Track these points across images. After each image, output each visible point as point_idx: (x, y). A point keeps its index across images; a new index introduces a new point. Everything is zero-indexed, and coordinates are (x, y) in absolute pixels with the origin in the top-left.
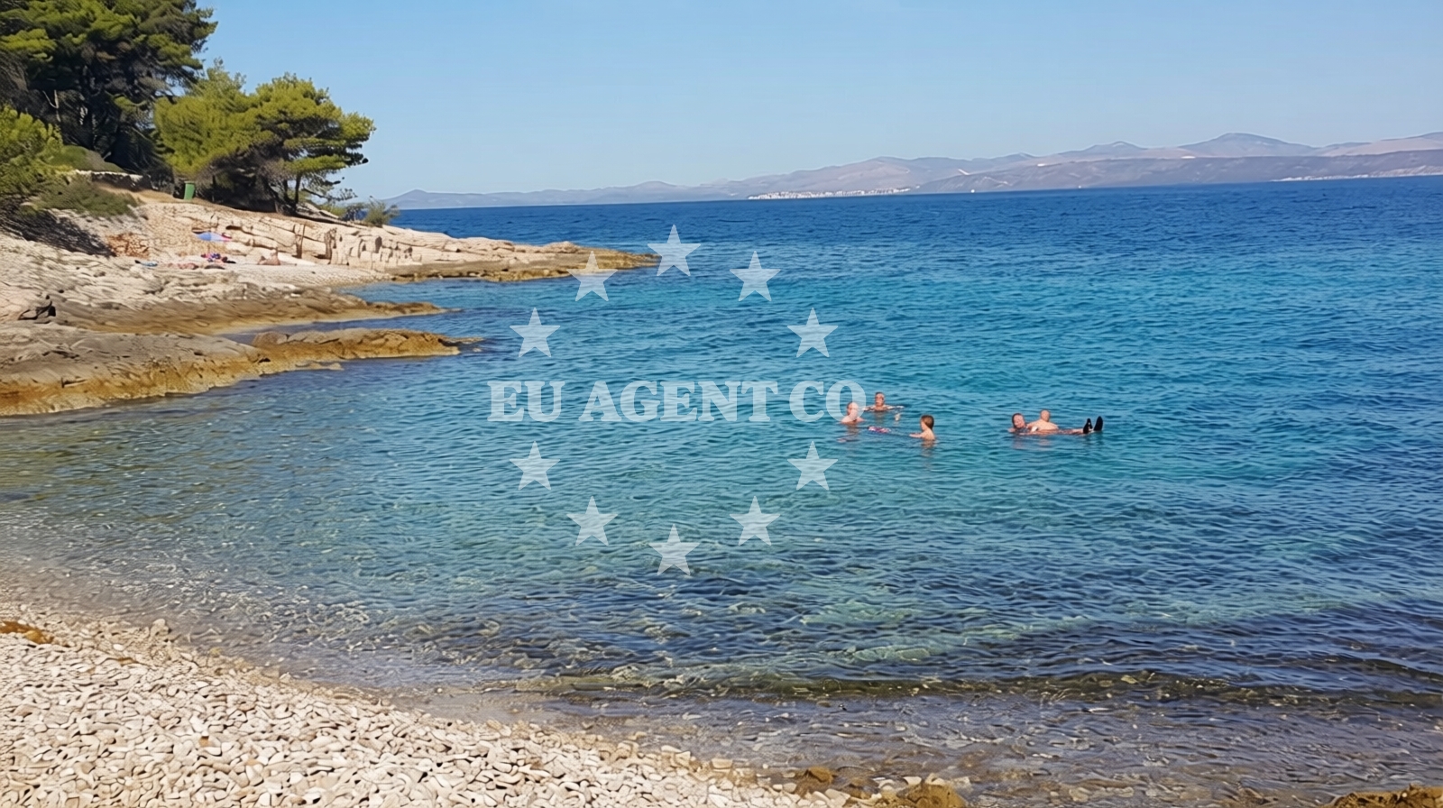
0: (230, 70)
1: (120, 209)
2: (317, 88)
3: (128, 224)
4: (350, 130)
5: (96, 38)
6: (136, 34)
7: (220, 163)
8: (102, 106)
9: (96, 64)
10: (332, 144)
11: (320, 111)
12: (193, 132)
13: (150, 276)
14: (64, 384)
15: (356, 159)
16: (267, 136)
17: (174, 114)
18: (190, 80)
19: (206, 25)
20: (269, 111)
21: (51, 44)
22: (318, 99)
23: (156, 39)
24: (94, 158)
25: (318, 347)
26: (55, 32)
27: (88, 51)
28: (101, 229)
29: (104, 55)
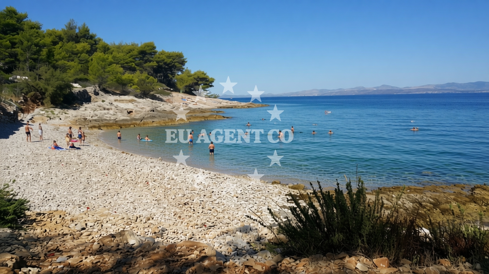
0: (189, 69)
1: (168, 94)
2: (205, 72)
3: (169, 97)
4: (210, 80)
5: (165, 63)
6: (173, 62)
7: (186, 86)
8: (166, 76)
9: (165, 68)
10: (208, 83)
11: (205, 76)
12: (182, 80)
13: (172, 105)
14: (153, 122)
15: (211, 86)
16: (196, 81)
17: (178, 77)
18: (182, 71)
19: (185, 61)
20: (196, 77)
21: (157, 64)
22: (205, 75)
23: (176, 64)
24: (164, 85)
25: (201, 117)
26: (157, 62)
27: (164, 66)
28: (165, 98)
29: (166, 67)
